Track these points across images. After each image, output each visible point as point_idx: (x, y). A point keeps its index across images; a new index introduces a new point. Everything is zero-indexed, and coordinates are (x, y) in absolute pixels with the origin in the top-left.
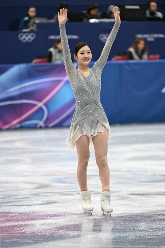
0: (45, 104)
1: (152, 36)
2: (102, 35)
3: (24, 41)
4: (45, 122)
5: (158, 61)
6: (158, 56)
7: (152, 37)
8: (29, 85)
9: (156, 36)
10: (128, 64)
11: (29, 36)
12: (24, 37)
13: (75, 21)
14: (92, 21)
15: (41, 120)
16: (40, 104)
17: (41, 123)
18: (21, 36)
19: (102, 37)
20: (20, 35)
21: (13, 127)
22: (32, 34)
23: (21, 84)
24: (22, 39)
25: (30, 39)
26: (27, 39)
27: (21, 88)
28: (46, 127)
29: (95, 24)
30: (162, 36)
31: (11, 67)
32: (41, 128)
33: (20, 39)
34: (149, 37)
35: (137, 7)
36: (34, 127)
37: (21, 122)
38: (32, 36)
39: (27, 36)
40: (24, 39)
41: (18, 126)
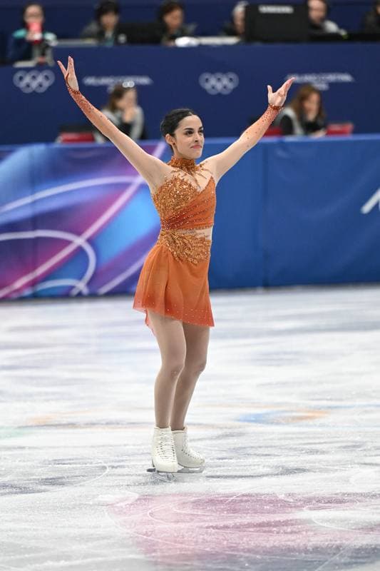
0: (90, 241)
1: (323, 78)
2: (206, 76)
3: (28, 91)
4: (89, 284)
5: (350, 137)
6: (349, 127)
7: (322, 80)
8: (53, 195)
9: (332, 78)
10: (284, 146)
11: (40, 79)
12: (27, 79)
13: (143, 42)
14: (183, 42)
15: (80, 278)
16: (79, 241)
17: (81, 286)
18: (21, 78)
19: (207, 80)
20: (19, 75)
21: (15, 296)
22: (46, 73)
23: (33, 193)
24: (22, 84)
25: (40, 85)
26: (34, 85)
27: (34, 203)
28: (93, 295)
29: (188, 49)
30: (346, 78)
31: (10, 152)
32: (80, 296)
33: (18, 86)
34: (316, 80)
35: (287, 10)
36: (65, 296)
37: (33, 283)
38: (47, 78)
39: (34, 78)
40: (28, 86)
41: (27, 292)
